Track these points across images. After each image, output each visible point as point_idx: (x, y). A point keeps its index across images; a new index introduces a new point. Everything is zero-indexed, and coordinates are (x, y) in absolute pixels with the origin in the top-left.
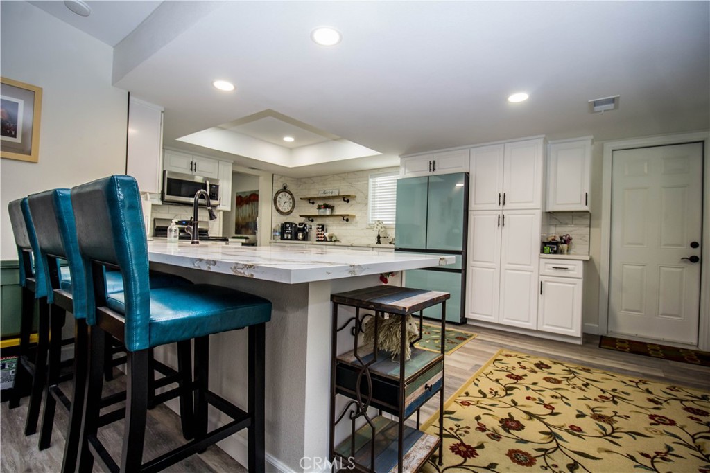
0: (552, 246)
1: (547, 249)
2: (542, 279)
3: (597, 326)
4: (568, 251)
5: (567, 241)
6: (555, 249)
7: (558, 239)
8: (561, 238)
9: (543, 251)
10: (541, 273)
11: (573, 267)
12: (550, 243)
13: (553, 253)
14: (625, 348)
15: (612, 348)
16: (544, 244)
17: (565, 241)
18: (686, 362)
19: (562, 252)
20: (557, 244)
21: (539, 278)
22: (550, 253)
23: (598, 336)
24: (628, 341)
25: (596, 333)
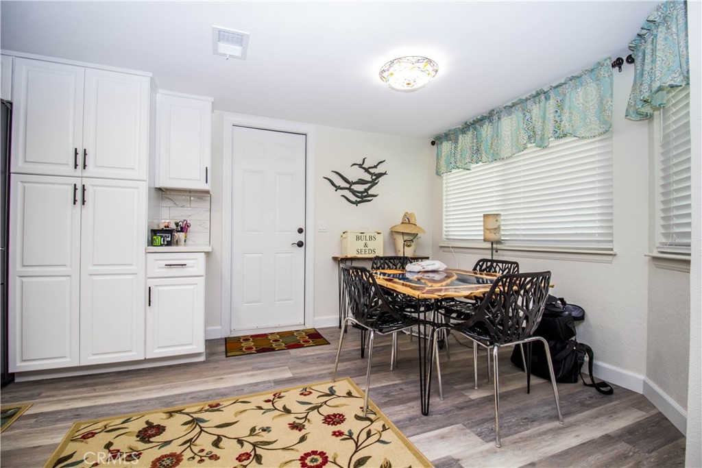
0: (163, 236)
1: (158, 239)
2: (151, 283)
3: (220, 327)
4: (185, 241)
5: (183, 228)
6: (169, 239)
7: (173, 226)
8: (177, 224)
9: (151, 243)
10: (149, 276)
11: (193, 261)
12: (162, 231)
13: (166, 245)
14: (251, 348)
15: (239, 353)
16: (154, 232)
17: (182, 228)
18: (302, 346)
19: (177, 243)
20: (171, 232)
21: (146, 282)
22: (161, 245)
23: (221, 339)
24: (252, 336)
25: (219, 337)
